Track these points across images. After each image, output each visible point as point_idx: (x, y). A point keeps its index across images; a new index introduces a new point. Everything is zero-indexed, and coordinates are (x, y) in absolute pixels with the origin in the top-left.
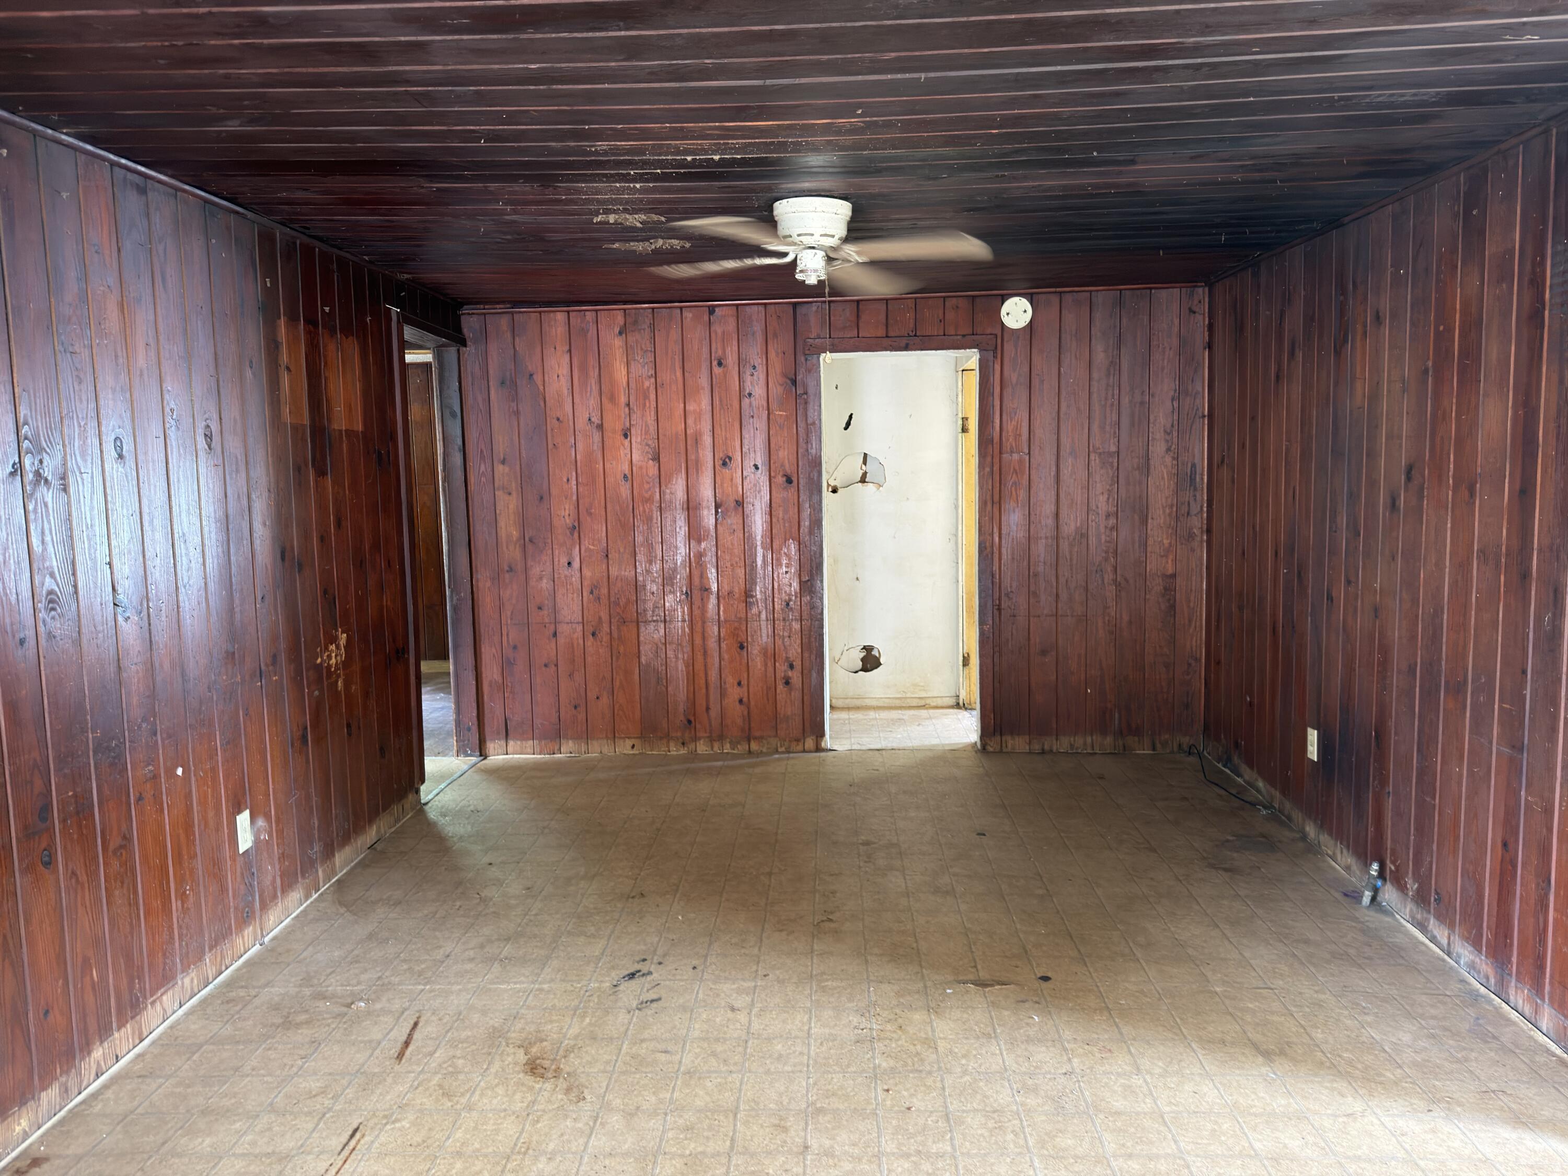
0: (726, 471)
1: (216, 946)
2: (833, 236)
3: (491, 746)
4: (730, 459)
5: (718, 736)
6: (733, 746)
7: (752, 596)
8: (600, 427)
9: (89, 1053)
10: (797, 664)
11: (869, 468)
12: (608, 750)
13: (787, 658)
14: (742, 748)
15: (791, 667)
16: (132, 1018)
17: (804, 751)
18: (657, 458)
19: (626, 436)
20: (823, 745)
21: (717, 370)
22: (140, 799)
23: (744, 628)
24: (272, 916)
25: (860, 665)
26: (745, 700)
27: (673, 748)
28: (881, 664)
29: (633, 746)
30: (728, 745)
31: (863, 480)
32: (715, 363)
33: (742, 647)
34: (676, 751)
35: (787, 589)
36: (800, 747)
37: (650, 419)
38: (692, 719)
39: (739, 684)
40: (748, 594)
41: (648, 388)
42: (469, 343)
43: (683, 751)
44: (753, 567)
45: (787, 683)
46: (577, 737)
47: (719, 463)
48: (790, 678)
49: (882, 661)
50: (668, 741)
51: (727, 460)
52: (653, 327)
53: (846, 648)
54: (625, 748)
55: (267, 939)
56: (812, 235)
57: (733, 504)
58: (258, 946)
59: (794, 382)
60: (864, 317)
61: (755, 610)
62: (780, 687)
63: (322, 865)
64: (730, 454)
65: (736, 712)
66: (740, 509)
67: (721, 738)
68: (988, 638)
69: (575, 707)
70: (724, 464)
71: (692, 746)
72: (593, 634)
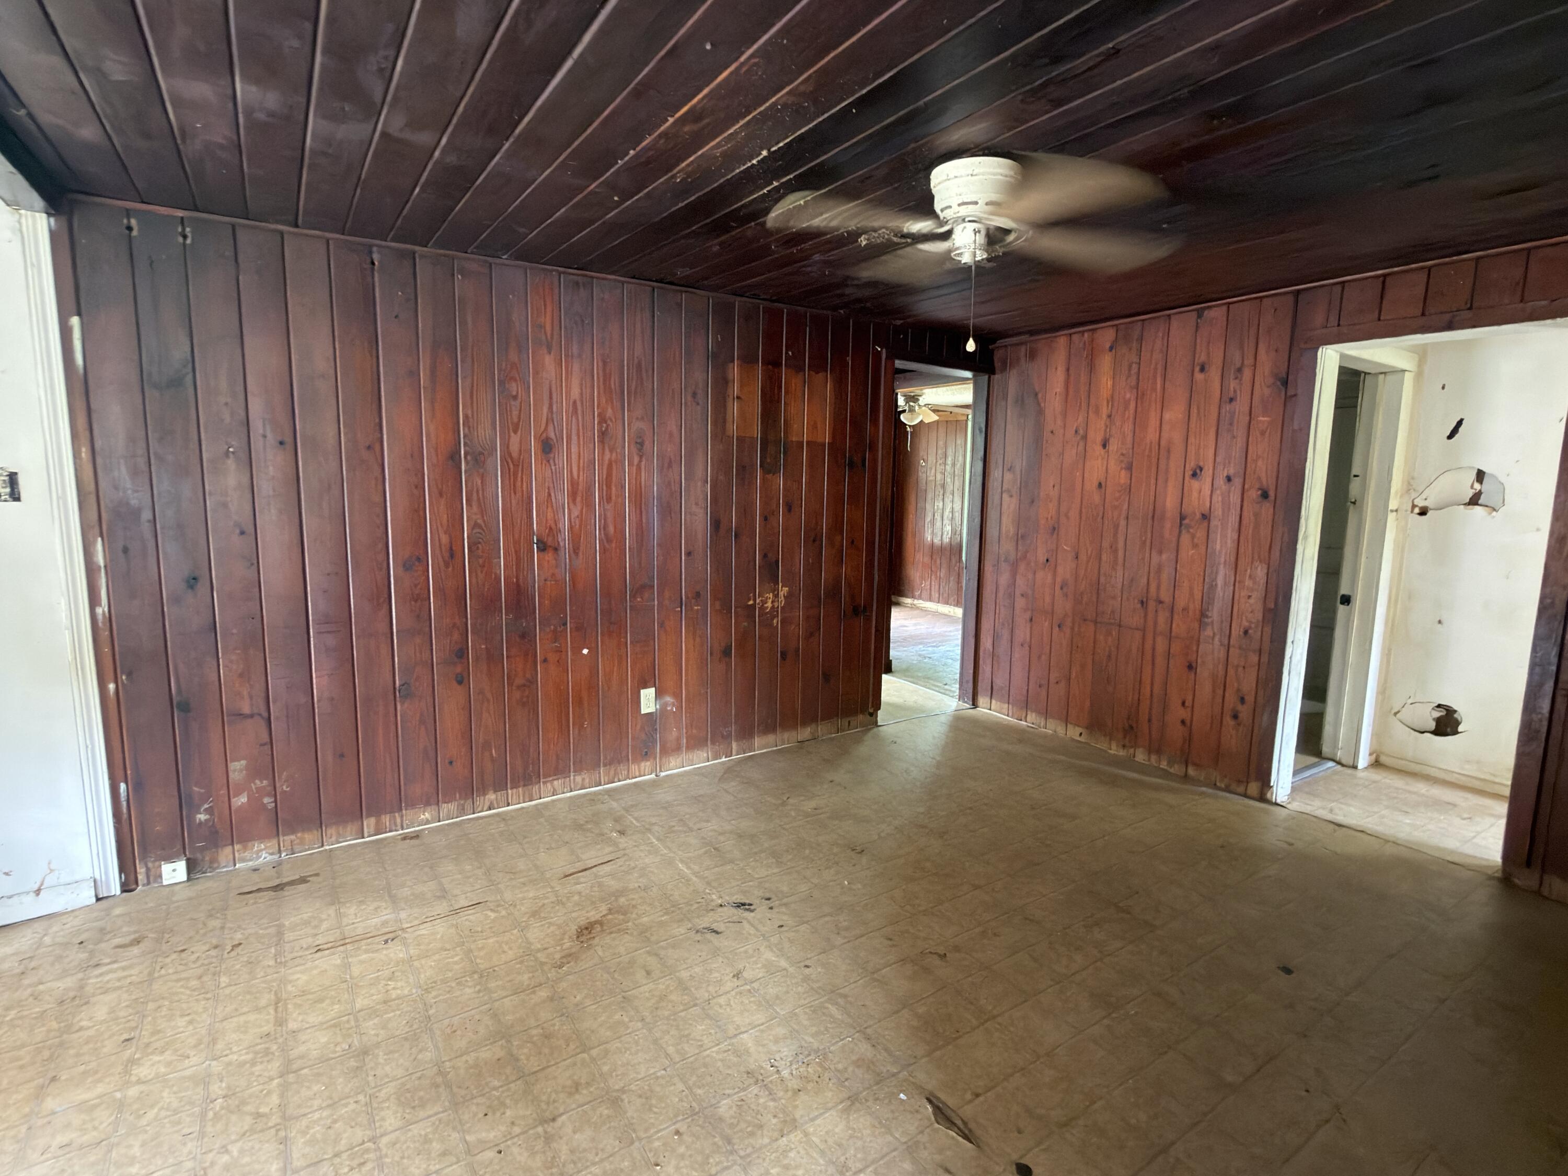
0: (1195, 484)
1: (610, 764)
2: (976, 203)
3: (982, 700)
4: (1201, 469)
5: (1155, 748)
6: (1170, 764)
7: (1207, 617)
8: (1085, 438)
9: (484, 794)
10: (1250, 699)
11: (1487, 486)
12: (1061, 730)
13: (1238, 690)
14: (1177, 769)
15: (1242, 700)
16: (524, 785)
17: (1245, 796)
18: (1129, 468)
19: (1104, 446)
20: (1269, 795)
21: (1199, 376)
22: (545, 660)
23: (1195, 648)
24: (673, 761)
25: (1432, 725)
26: (1188, 722)
27: (1114, 746)
28: (1455, 732)
29: (1081, 734)
30: (1165, 763)
31: (1474, 501)
32: (1197, 369)
33: (1190, 667)
34: (1115, 750)
35: (1250, 616)
36: (1241, 789)
37: (1128, 428)
38: (1134, 725)
39: (1183, 704)
40: (1203, 614)
41: (1130, 400)
42: (997, 371)
43: (1122, 753)
44: (1213, 587)
45: (1235, 717)
46: (1038, 712)
47: (1189, 473)
48: (1237, 712)
49: (1460, 729)
50: (1110, 740)
51: (1198, 471)
52: (1141, 339)
53: (1410, 701)
54: (1074, 732)
55: (663, 774)
56: (950, 207)
57: (1198, 516)
58: (653, 776)
59: (1285, 383)
60: (1389, 296)
61: (1208, 632)
62: (1229, 721)
63: (737, 740)
64: (1201, 464)
65: (1176, 733)
66: (1206, 524)
67: (1159, 752)
68: (1538, 731)
69: (1040, 686)
70: (1194, 475)
71: (1132, 751)
72: (1059, 626)
